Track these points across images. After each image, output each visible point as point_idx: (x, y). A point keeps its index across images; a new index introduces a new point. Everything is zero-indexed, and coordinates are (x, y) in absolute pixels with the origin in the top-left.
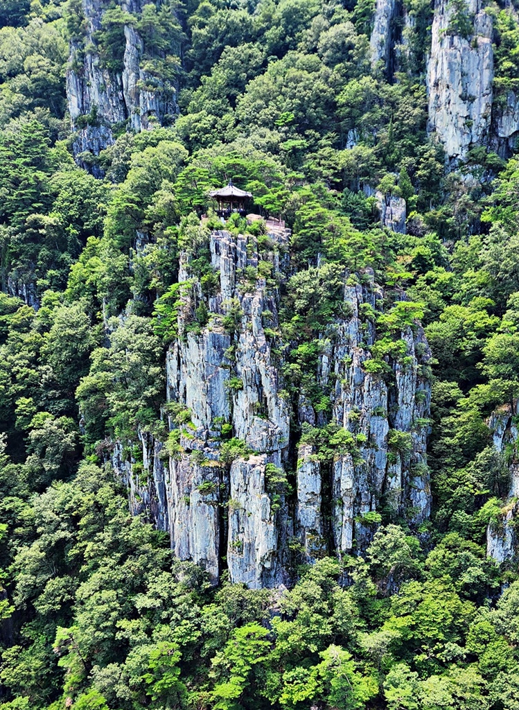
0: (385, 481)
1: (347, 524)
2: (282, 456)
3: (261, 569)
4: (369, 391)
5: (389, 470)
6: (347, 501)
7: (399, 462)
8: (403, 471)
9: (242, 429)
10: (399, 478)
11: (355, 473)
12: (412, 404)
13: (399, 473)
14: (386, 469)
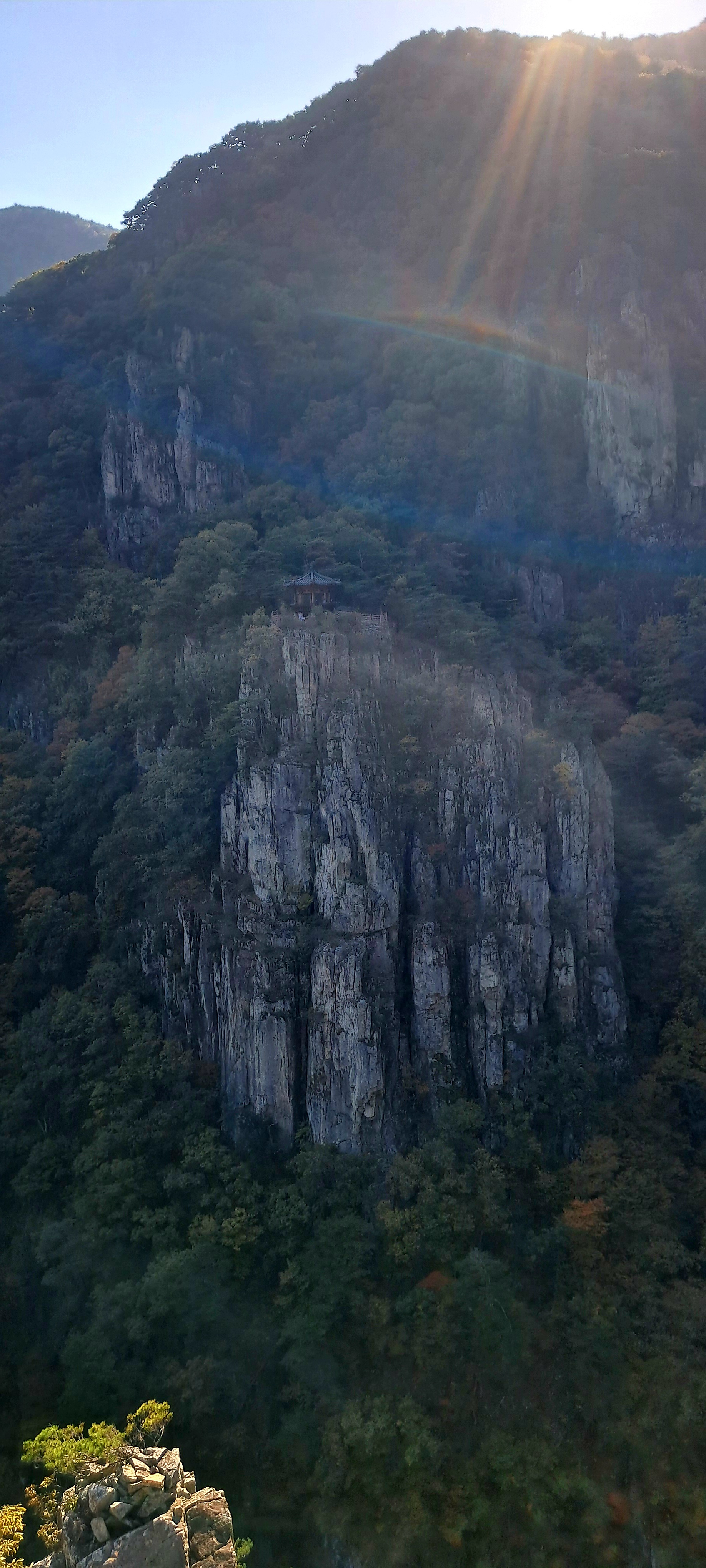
0: (550, 975)
1: (494, 1045)
2: (388, 939)
3: (359, 1119)
4: (516, 839)
5: (556, 957)
6: (492, 1007)
7: (570, 944)
8: (577, 959)
9: (328, 899)
10: (572, 970)
11: (502, 963)
12: (584, 856)
13: (571, 961)
14: (551, 955)
